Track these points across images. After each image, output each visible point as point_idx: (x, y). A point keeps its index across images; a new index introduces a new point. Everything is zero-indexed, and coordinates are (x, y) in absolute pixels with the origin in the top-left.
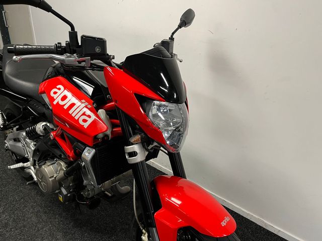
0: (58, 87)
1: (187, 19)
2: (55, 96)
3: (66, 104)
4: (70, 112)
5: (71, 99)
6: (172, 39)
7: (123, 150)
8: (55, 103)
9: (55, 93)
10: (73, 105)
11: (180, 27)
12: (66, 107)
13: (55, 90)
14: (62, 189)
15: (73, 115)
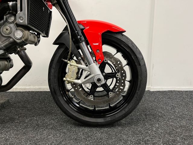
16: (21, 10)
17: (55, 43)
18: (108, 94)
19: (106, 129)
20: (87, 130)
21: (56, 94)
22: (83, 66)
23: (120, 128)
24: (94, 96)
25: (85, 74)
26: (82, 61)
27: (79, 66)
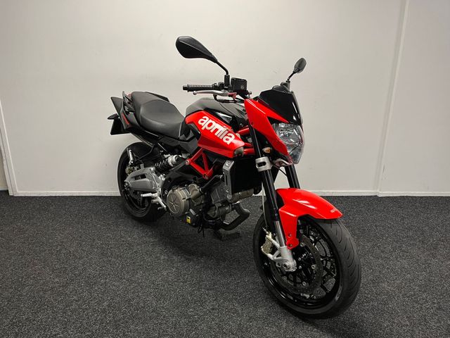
0: (204, 117)
1: (300, 66)
2: (203, 124)
3: (212, 129)
4: (216, 134)
5: (216, 125)
6: (288, 81)
7: (255, 162)
8: (203, 128)
9: (202, 122)
10: (217, 130)
11: (294, 73)
12: (212, 131)
13: (201, 120)
14: (191, 210)
15: (218, 136)
22: (277, 245)
25: (277, 253)
26: (276, 238)
27: (274, 241)
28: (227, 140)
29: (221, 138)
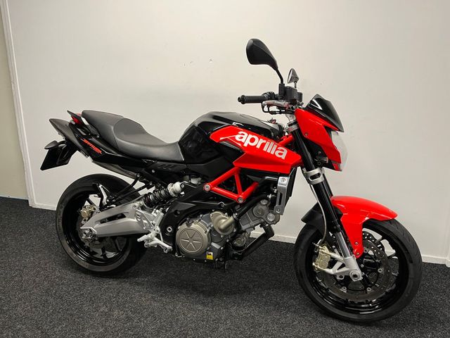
0: (240, 133)
2: (243, 140)
4: (265, 149)
5: (260, 140)
8: (246, 145)
9: (241, 138)
10: (263, 145)
12: (258, 147)
13: (238, 136)
14: (213, 244)
15: (269, 151)
16: (280, 204)
17: (304, 220)
18: (365, 289)
19: (359, 328)
20: (336, 323)
21: (302, 277)
22: (337, 256)
23: (377, 330)
24: (347, 289)
25: (338, 265)
26: (336, 250)
27: (333, 254)
28: (280, 154)
29: (272, 153)
